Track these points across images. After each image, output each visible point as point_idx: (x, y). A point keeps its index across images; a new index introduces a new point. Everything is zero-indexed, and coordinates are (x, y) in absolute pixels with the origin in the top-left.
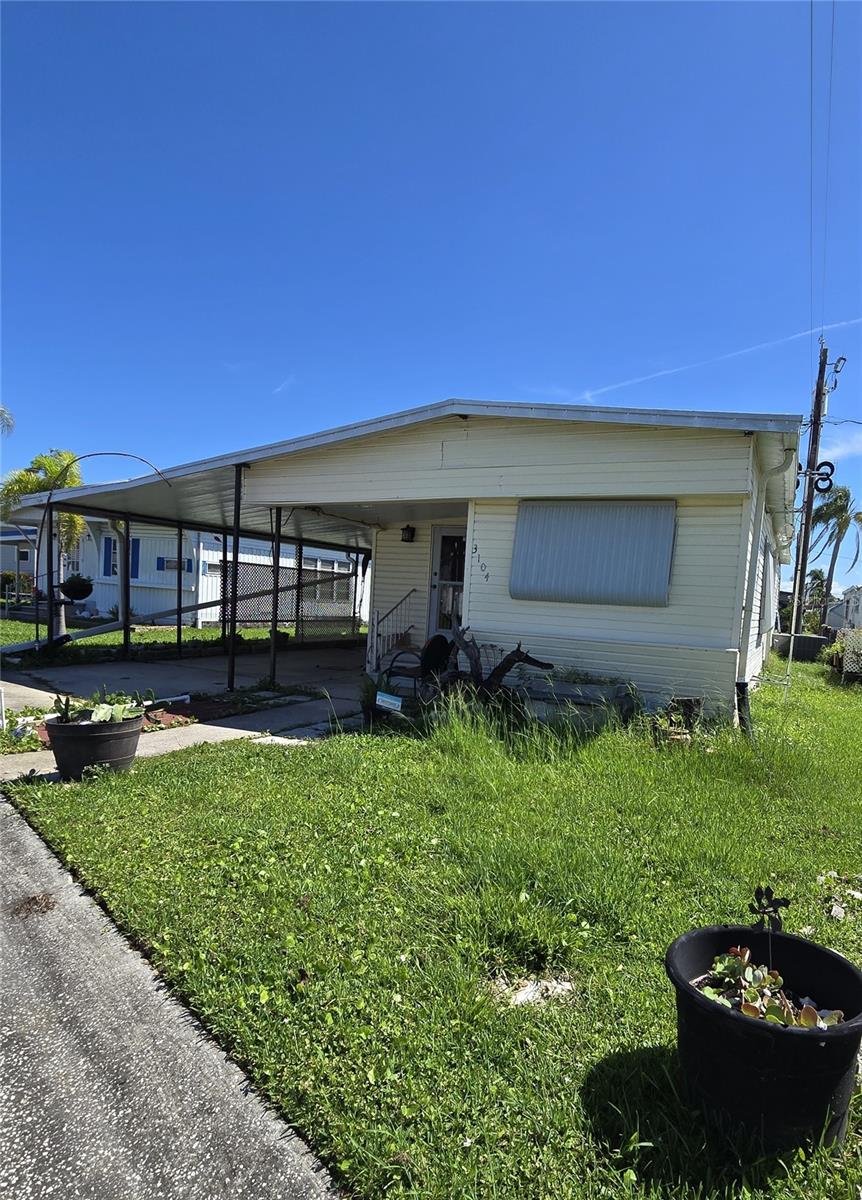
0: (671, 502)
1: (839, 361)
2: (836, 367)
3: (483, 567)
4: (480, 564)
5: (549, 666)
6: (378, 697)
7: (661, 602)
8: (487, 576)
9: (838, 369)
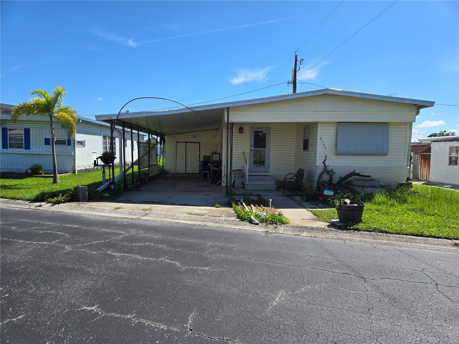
0: (386, 124)
1: (301, 60)
2: (300, 62)
3: (324, 145)
4: (323, 144)
5: (369, 176)
6: (325, 191)
7: (385, 154)
8: (325, 148)
9: (301, 63)
